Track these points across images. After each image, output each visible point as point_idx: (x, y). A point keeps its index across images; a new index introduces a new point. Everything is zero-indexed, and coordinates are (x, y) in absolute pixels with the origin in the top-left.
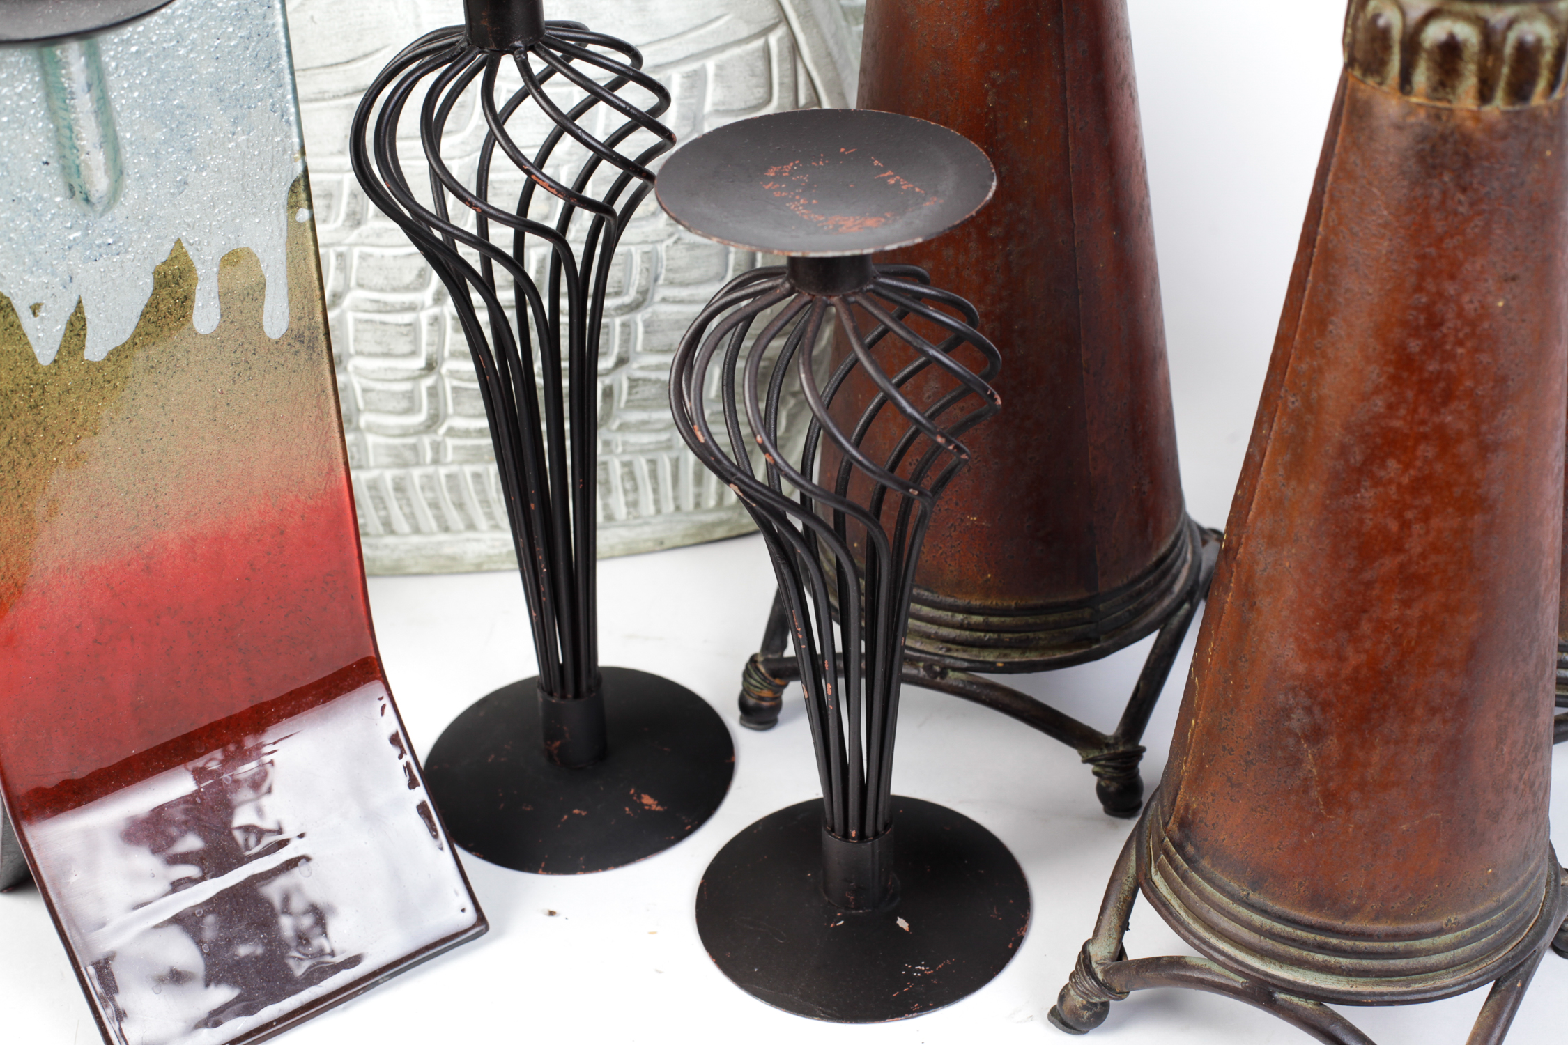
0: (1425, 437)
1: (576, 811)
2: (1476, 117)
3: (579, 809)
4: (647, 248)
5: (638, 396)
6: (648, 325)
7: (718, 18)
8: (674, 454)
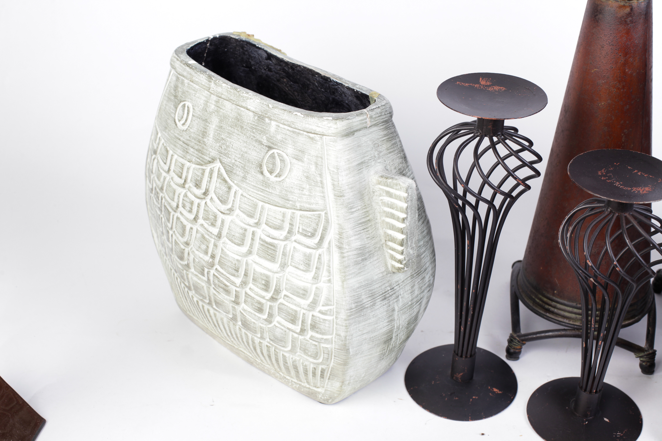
1: (474, 397)
3: (475, 396)
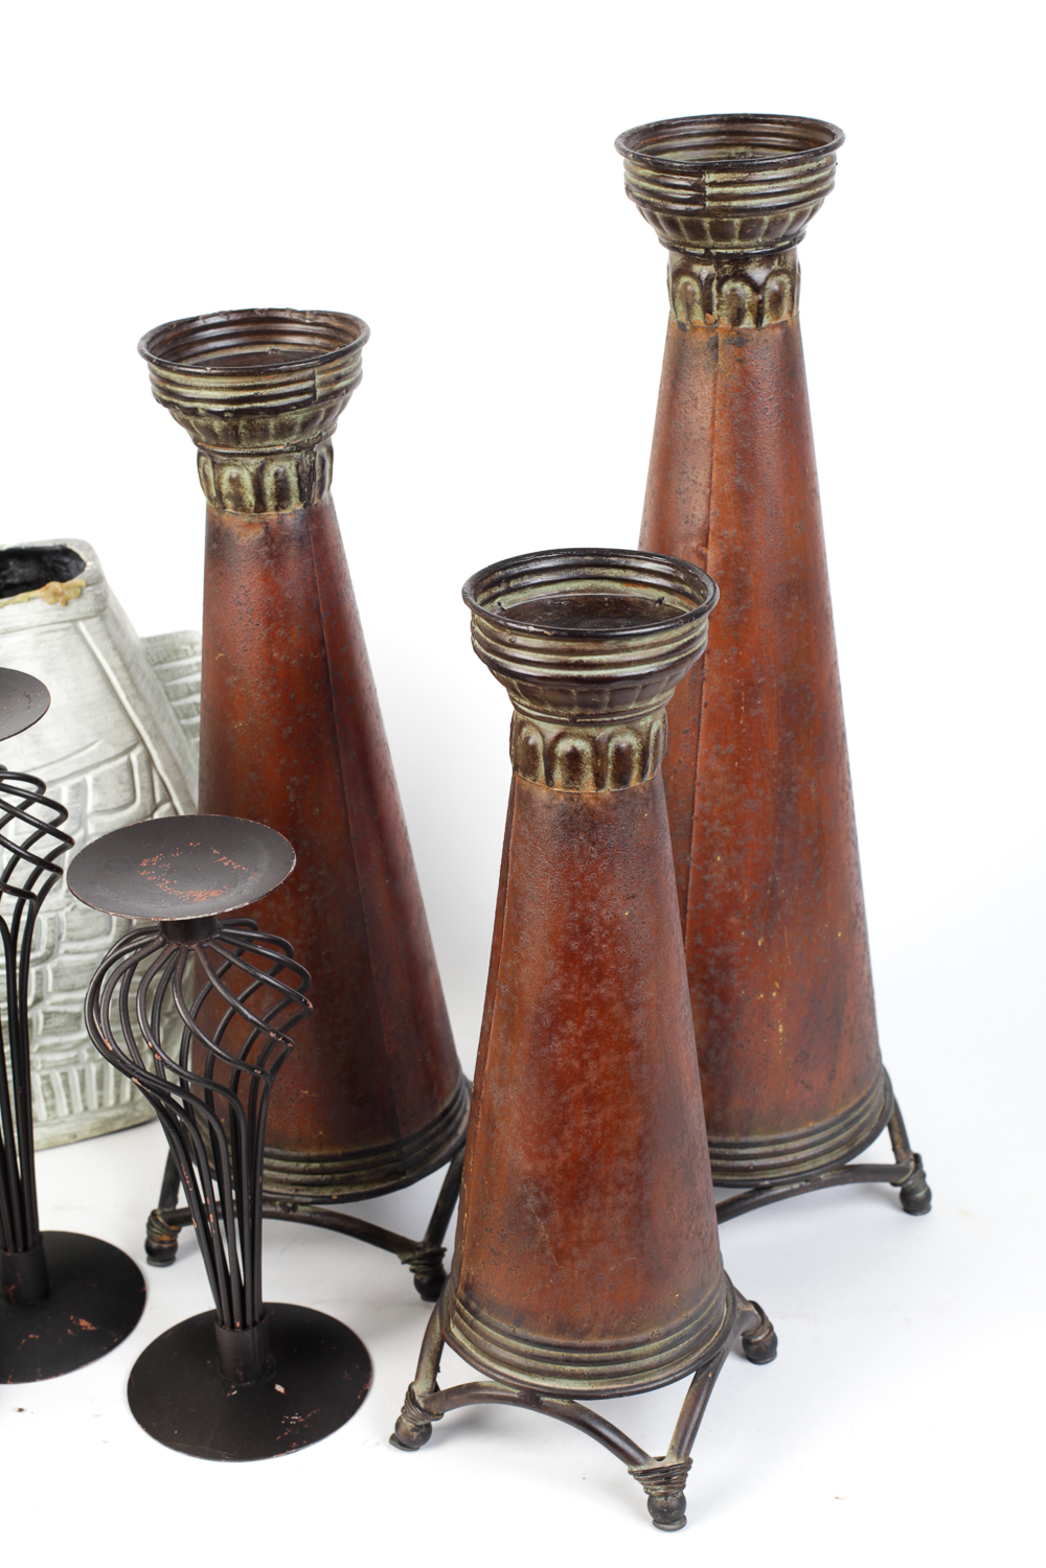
0: (589, 1004)
1: (31, 1336)
2: (596, 797)
3: (34, 1333)
5: (51, 1025)
6: (56, 972)
7: (91, 744)
8: (81, 1067)
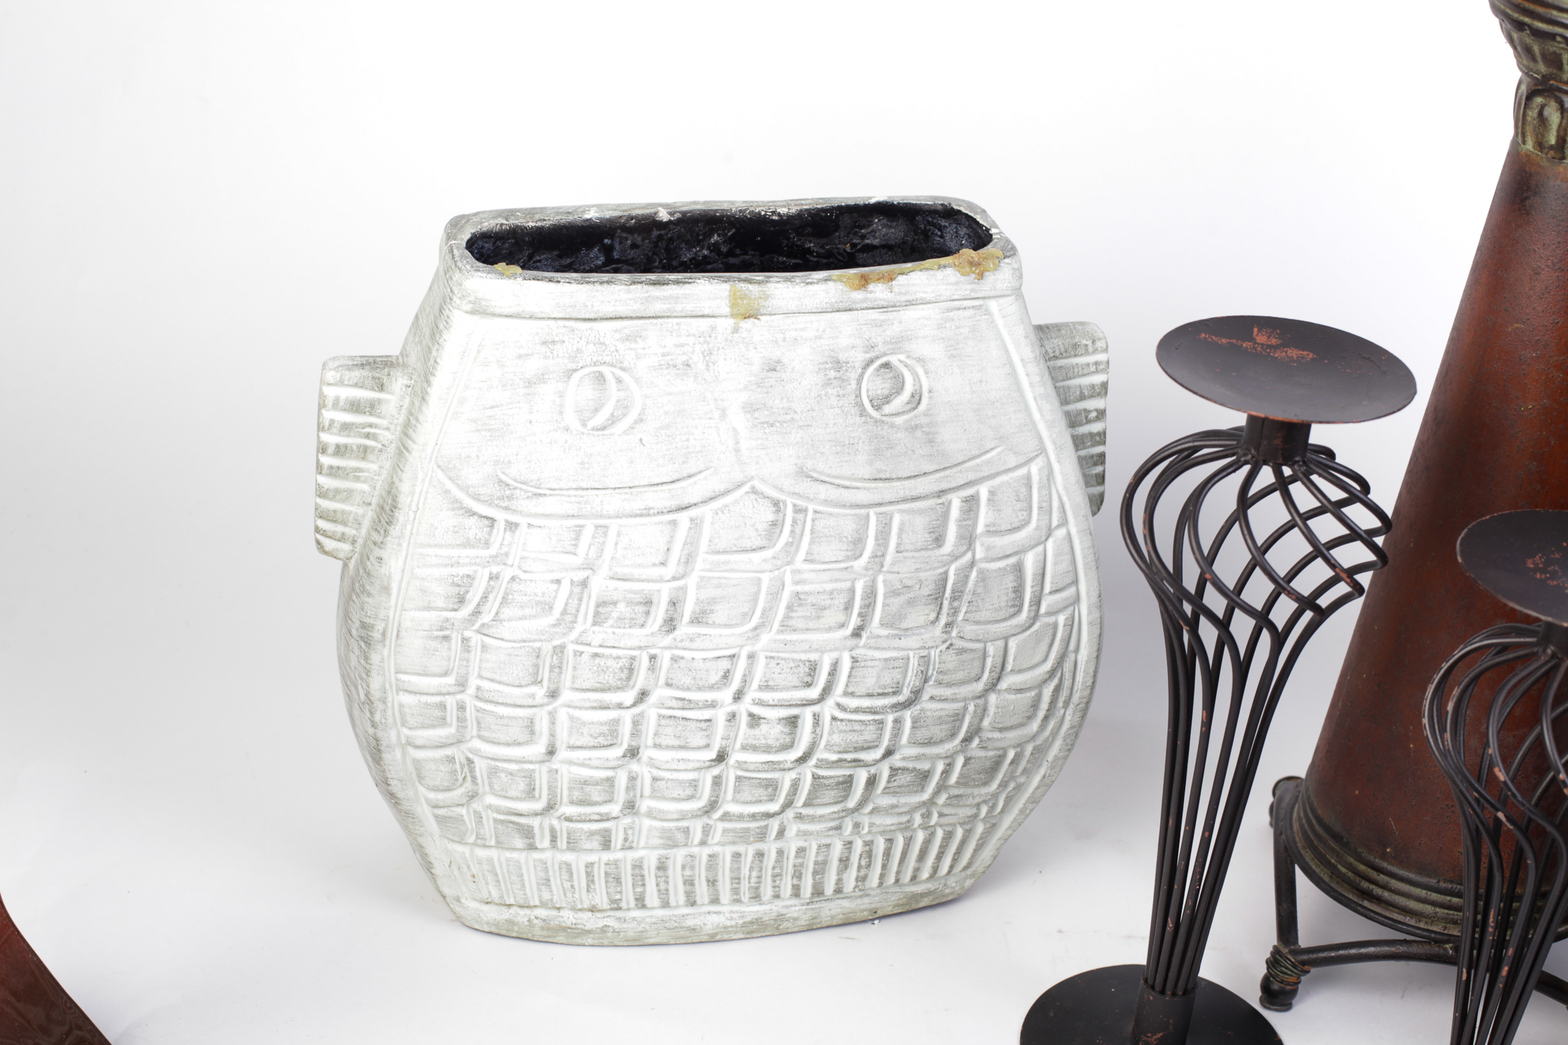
4: (924, 653)
5: (895, 784)
6: (915, 721)
7: (992, 449)
